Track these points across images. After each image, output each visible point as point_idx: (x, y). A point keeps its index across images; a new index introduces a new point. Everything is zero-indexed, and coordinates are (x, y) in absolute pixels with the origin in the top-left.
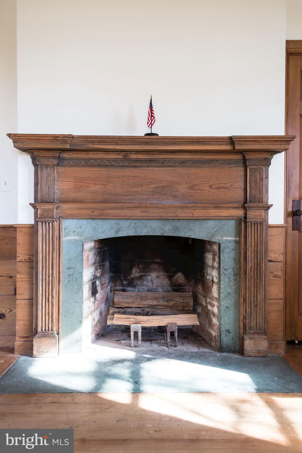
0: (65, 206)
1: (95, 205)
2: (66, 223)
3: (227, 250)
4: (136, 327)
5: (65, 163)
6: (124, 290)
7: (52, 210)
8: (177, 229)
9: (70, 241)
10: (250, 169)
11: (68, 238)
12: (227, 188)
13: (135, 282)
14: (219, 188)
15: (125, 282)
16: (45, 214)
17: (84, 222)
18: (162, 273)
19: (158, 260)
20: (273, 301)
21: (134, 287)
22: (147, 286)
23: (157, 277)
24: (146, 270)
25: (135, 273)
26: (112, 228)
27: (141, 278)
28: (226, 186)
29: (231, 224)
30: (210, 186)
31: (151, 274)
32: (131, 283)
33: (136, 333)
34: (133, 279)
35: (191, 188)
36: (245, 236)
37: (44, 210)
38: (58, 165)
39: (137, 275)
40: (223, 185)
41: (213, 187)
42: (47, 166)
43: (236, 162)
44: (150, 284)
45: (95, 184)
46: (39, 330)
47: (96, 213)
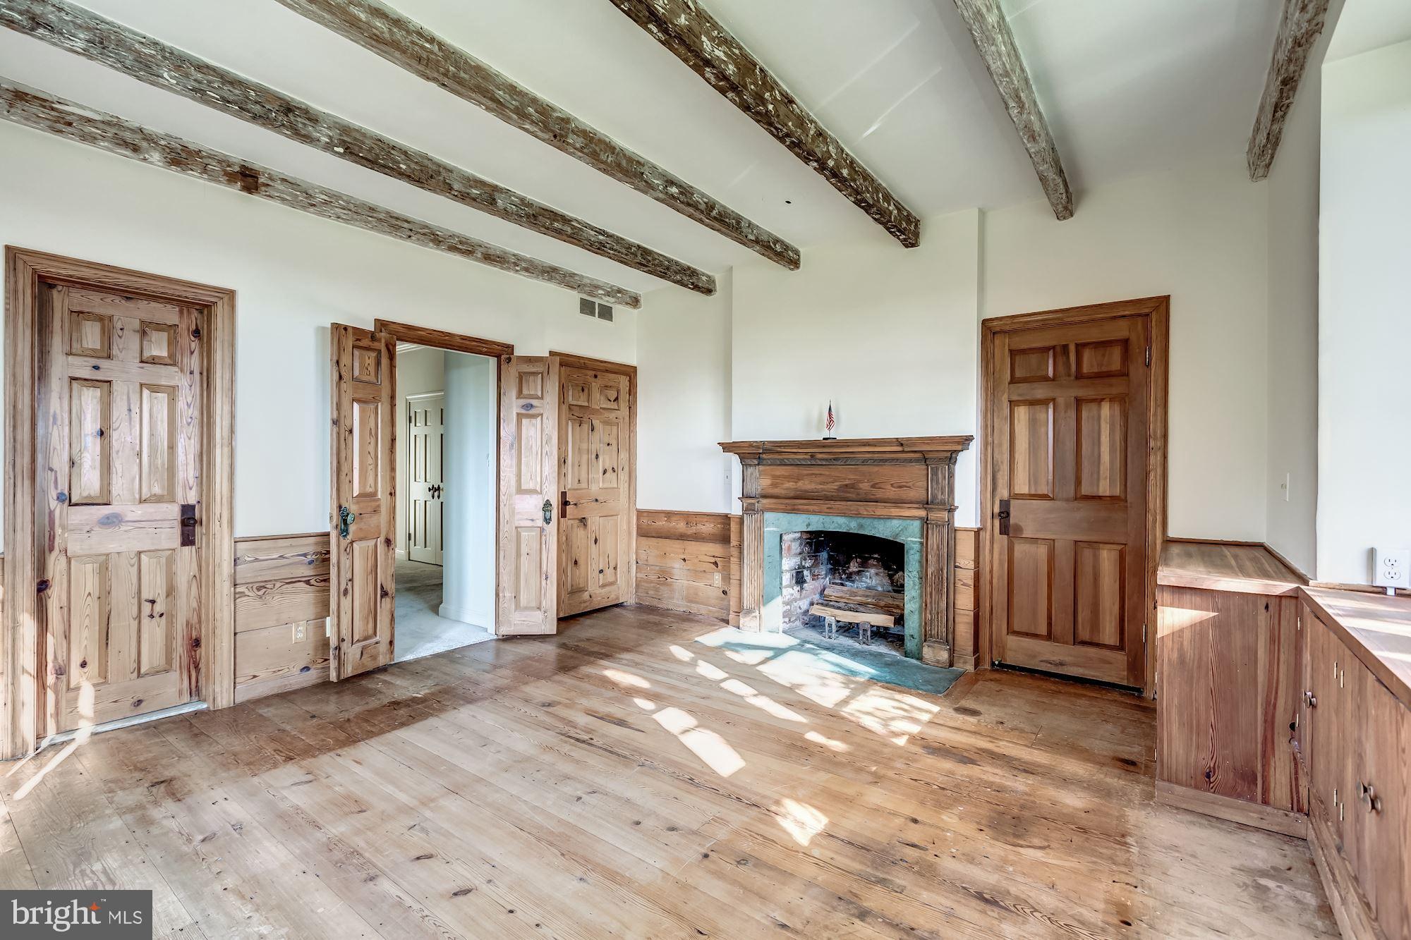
0: (765, 501)
1: (787, 501)
2: (768, 515)
3: (912, 552)
4: (830, 619)
5: (765, 462)
6: (842, 584)
7: (754, 504)
8: (861, 526)
9: (770, 532)
10: (932, 469)
11: (768, 529)
12: (909, 487)
13: (854, 577)
14: (900, 487)
15: (843, 576)
16: (750, 507)
17: (781, 515)
18: (882, 570)
19: (876, 556)
20: (962, 612)
21: (853, 582)
22: (866, 582)
23: (877, 574)
24: (864, 564)
25: (853, 567)
26: (804, 522)
27: (859, 573)
28: (908, 485)
29: (917, 524)
30: (892, 485)
31: (870, 570)
32: (850, 577)
33: (830, 625)
34: (851, 574)
35: (873, 486)
36: (927, 539)
37: (749, 504)
38: (758, 464)
39: (856, 570)
40: (904, 484)
41: (895, 485)
42: (750, 465)
43: (917, 460)
44: (868, 581)
45: (789, 482)
46: (745, 608)
47: (789, 508)
